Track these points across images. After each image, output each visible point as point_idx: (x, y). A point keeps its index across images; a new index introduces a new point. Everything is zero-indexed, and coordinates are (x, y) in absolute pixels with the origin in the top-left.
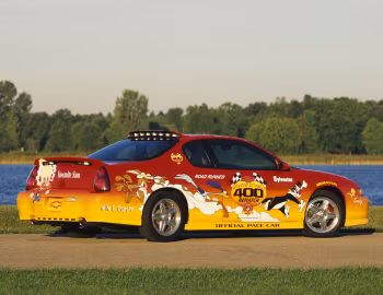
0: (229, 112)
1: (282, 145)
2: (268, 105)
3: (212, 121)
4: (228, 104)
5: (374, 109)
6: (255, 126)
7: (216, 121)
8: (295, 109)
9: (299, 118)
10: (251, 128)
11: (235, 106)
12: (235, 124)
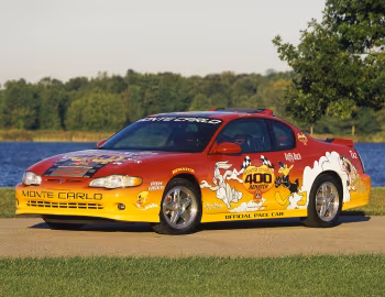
0: (48, 87)
1: (106, 121)
2: (89, 79)
3: (31, 96)
4: (47, 79)
5: (200, 84)
6: (78, 102)
7: (35, 96)
8: (118, 84)
9: (123, 94)
10: (73, 104)
11: (55, 81)
12: (55, 100)
